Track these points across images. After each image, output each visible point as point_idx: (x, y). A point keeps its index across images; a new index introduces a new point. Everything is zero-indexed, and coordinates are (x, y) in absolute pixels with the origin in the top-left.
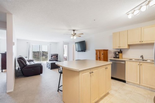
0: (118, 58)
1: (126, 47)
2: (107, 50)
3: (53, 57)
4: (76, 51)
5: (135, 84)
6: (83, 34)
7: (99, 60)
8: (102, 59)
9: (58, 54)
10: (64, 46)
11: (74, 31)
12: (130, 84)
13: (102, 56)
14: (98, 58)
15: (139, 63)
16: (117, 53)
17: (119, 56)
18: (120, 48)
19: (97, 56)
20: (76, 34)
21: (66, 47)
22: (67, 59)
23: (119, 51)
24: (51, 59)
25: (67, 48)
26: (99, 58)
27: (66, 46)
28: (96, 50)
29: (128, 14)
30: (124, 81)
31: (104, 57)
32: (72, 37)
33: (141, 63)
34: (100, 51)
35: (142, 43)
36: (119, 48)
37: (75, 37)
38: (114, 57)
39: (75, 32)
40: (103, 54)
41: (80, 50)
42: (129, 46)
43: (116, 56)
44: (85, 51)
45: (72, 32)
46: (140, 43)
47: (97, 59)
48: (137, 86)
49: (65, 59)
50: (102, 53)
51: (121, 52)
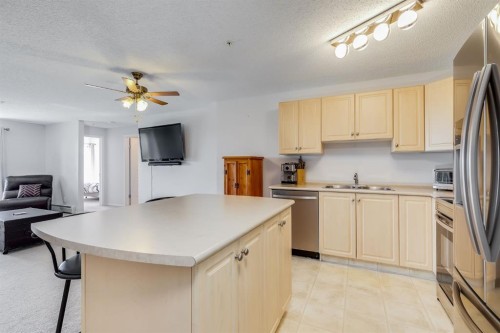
0: (295, 183)
1: (318, 149)
2: (260, 160)
3: (20, 192)
4: (143, 161)
5: (343, 258)
6: (176, 94)
7: (237, 194)
8: (246, 190)
9: (50, 178)
10: (87, 140)
11: (137, 75)
12: (332, 260)
13: (246, 180)
14: (233, 187)
15: (353, 196)
16: (293, 168)
17: (297, 177)
18: (301, 152)
19: (229, 180)
20: (145, 90)
21: (92, 146)
22: (100, 196)
23: (297, 162)
24: (11, 201)
25: (97, 149)
26: (237, 185)
27: (97, 141)
28: (226, 159)
29: (335, 45)
30: (315, 256)
31: (252, 181)
32: (127, 104)
33: (359, 197)
34: (239, 161)
35: (358, 138)
36: (296, 152)
37: (142, 105)
38: (283, 182)
39: (143, 82)
40: (249, 172)
41: (157, 157)
42: (325, 145)
43: (289, 177)
44: (180, 164)
45: (131, 82)
46: (353, 138)
47: (228, 192)
48: (348, 265)
49: (89, 194)
50: (247, 168)
51: (301, 164)
